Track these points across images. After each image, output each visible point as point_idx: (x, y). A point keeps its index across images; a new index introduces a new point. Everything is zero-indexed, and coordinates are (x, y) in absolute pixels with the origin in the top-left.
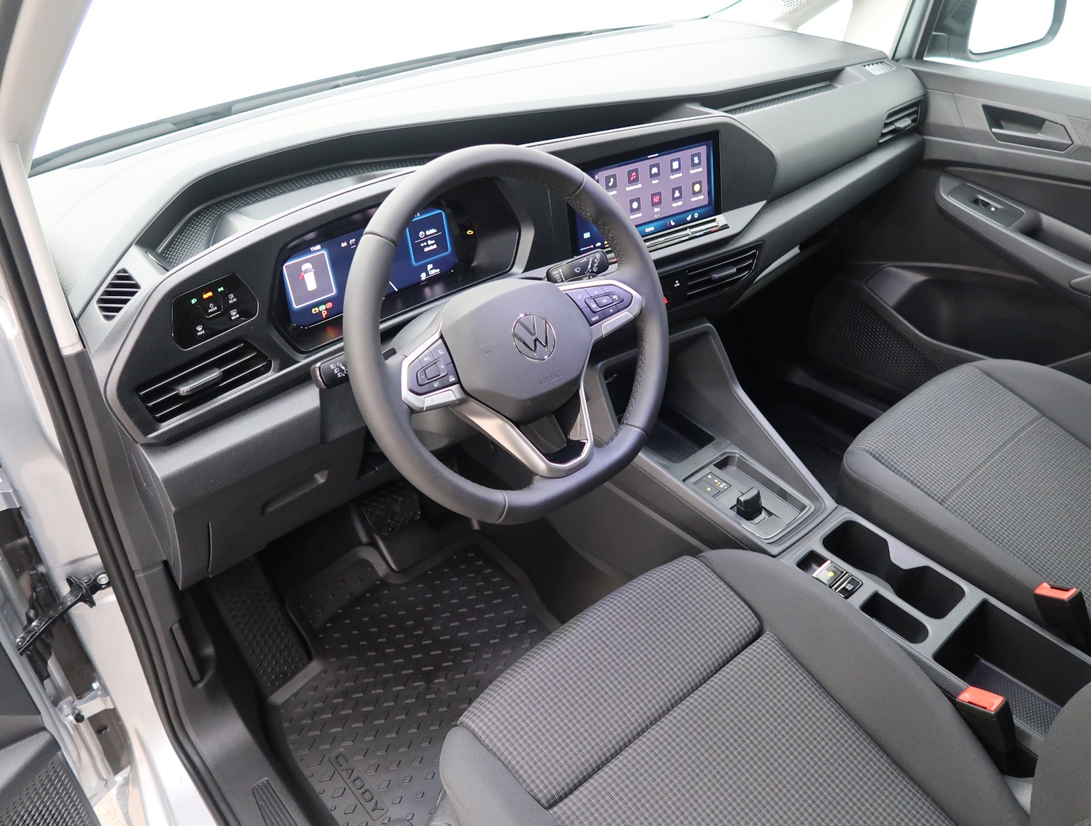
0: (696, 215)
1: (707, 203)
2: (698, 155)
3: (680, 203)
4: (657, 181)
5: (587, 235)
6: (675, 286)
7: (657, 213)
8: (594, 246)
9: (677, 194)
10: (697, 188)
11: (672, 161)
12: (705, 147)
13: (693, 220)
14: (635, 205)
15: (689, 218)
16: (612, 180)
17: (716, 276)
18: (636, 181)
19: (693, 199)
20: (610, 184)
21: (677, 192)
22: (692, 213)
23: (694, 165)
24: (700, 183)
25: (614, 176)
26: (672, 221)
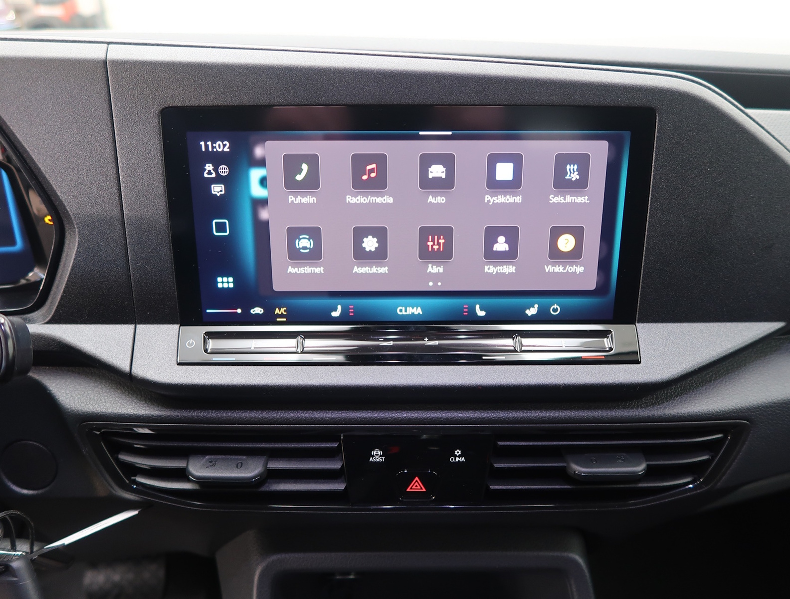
0: (555, 308)
1: (591, 285)
2: (583, 161)
3: (508, 269)
4: (441, 200)
5: (225, 282)
6: (452, 460)
7: (435, 277)
8: (246, 311)
9: (501, 245)
10: (566, 243)
11: (494, 160)
12: (604, 144)
13: (543, 317)
14: (370, 244)
15: (532, 312)
16: (305, 167)
17: (578, 469)
18: (379, 184)
19: (549, 269)
20: (299, 177)
21: (502, 239)
22: (545, 300)
23: (562, 184)
24: (578, 233)
25: (312, 161)
26: (478, 307)
